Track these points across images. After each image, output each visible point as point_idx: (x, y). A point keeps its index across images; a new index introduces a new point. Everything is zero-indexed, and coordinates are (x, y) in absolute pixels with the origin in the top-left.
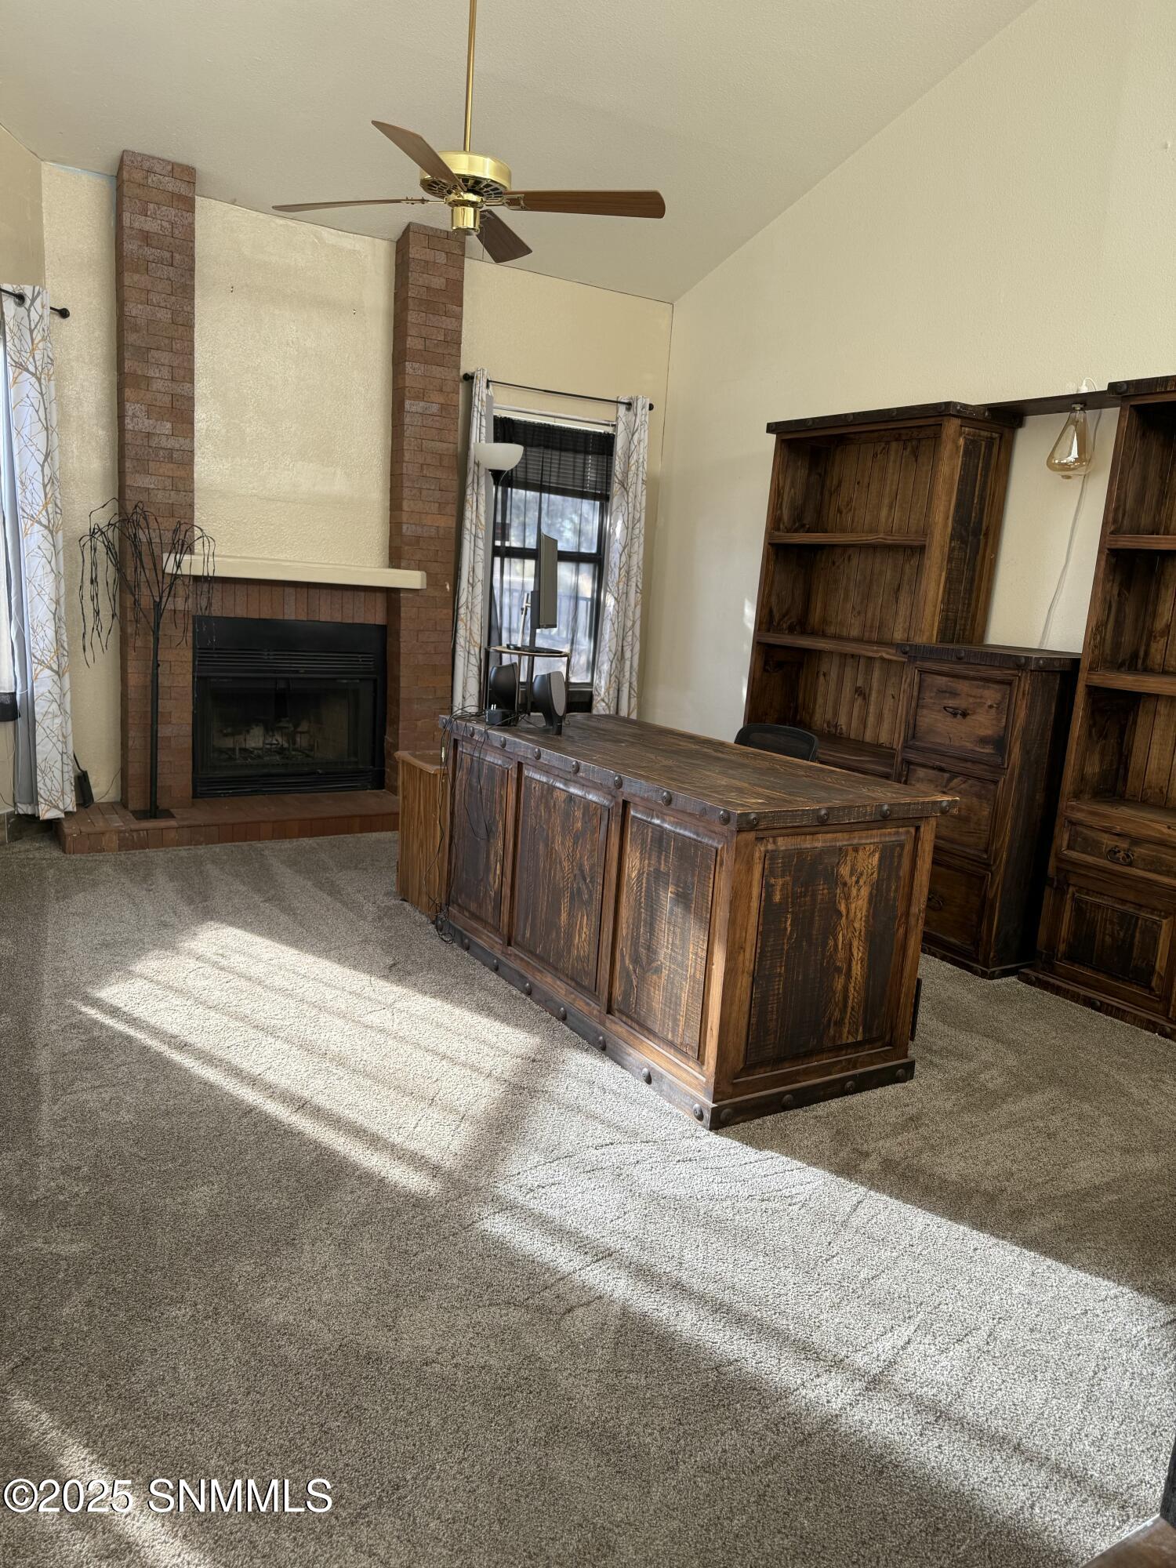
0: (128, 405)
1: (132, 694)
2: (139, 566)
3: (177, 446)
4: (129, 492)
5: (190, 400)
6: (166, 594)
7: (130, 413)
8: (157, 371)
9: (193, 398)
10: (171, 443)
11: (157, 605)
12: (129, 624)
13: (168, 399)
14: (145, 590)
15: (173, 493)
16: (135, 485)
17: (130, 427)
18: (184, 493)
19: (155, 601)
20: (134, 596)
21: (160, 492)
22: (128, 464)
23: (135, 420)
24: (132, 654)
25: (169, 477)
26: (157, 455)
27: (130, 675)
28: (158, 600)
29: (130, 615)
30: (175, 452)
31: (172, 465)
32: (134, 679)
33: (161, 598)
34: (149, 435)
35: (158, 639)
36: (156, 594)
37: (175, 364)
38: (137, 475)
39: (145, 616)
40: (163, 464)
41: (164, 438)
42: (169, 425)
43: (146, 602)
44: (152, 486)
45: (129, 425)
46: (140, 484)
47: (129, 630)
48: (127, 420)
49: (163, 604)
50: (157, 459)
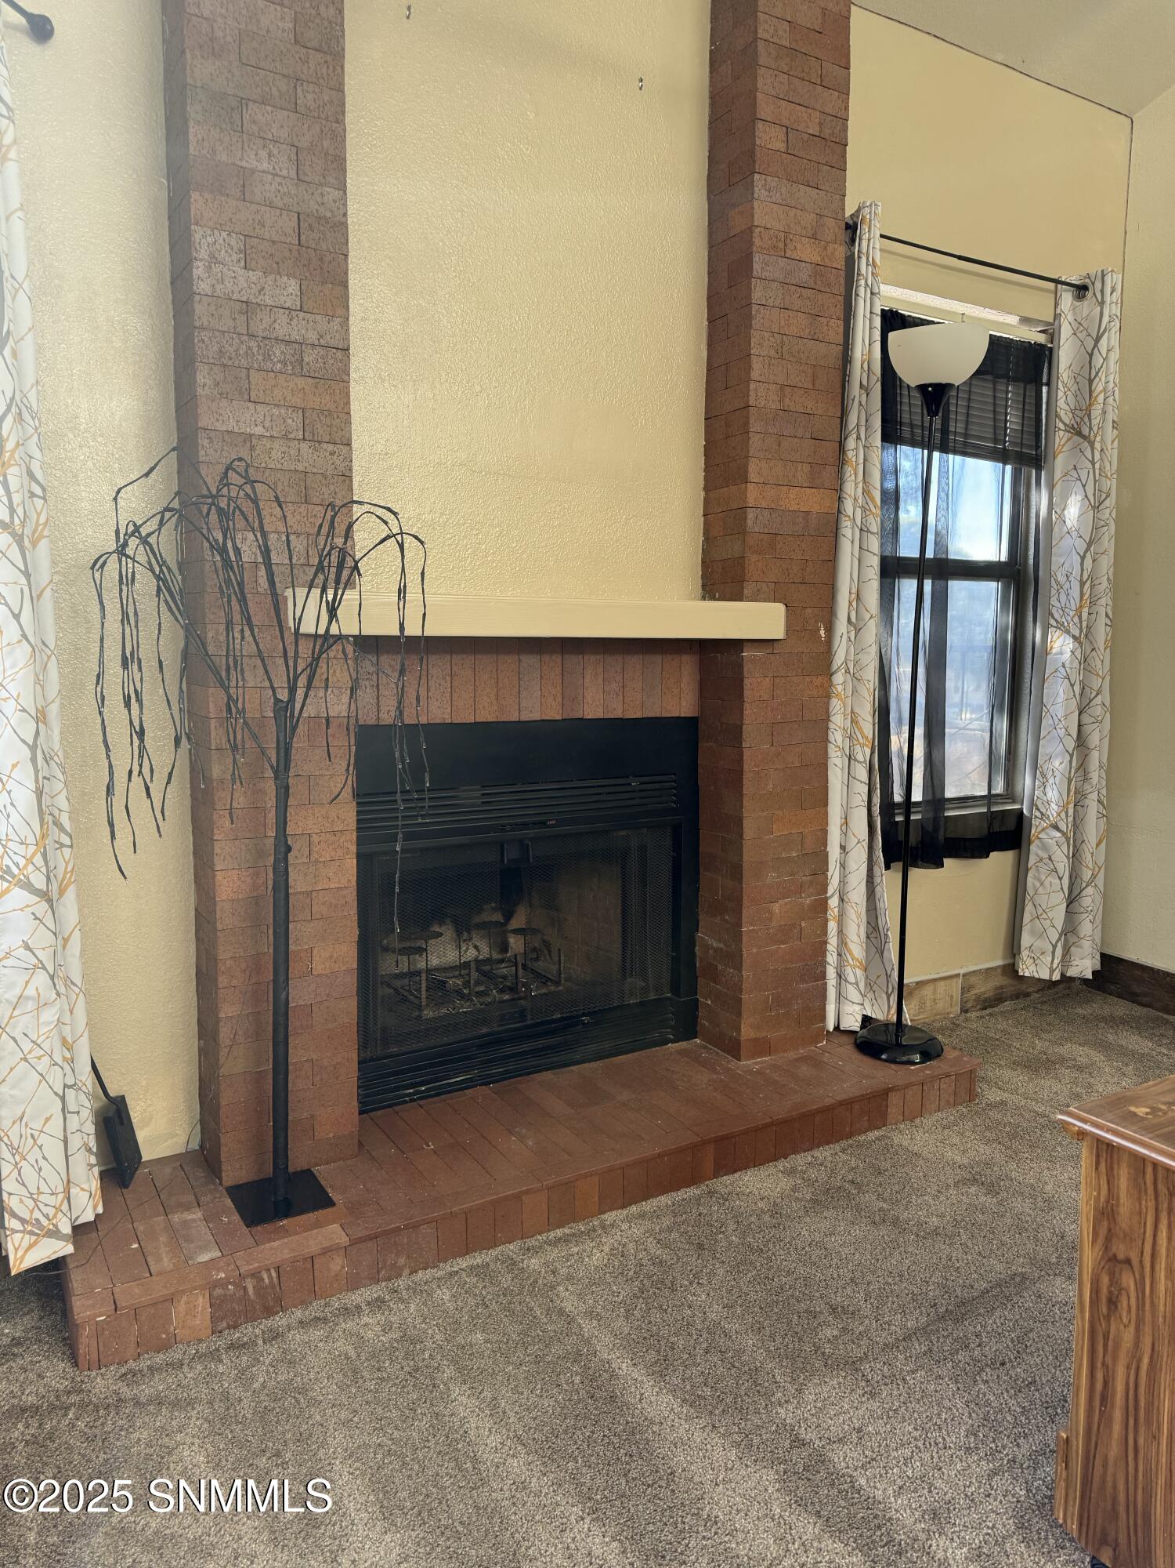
0: (198, 233)
1: (226, 918)
2: (237, 617)
3: (312, 337)
4: (206, 442)
5: (339, 227)
6: (302, 681)
7: (203, 254)
8: (263, 154)
9: (345, 225)
10: (301, 329)
11: (283, 710)
12: (215, 755)
13: (289, 223)
14: (254, 677)
15: (304, 446)
16: (219, 426)
17: (203, 287)
18: (330, 447)
19: (277, 701)
20: (227, 689)
21: (276, 445)
22: (204, 377)
23: (217, 269)
24: (223, 827)
25: (296, 408)
26: (267, 357)
27: (219, 876)
28: (283, 695)
29: (217, 736)
30: (308, 350)
31: (301, 382)
32: (230, 884)
33: (292, 691)
34: (248, 308)
35: (287, 788)
36: (280, 681)
37: (304, 143)
38: (224, 403)
39: (255, 737)
40: (281, 378)
41: (282, 317)
42: (293, 286)
43: (257, 702)
44: (259, 430)
45: (202, 280)
46: (231, 425)
47: (216, 771)
48: (198, 270)
49: (298, 706)
50: (269, 365)
